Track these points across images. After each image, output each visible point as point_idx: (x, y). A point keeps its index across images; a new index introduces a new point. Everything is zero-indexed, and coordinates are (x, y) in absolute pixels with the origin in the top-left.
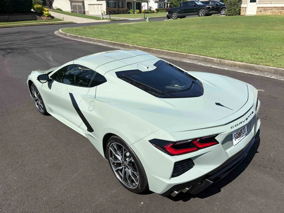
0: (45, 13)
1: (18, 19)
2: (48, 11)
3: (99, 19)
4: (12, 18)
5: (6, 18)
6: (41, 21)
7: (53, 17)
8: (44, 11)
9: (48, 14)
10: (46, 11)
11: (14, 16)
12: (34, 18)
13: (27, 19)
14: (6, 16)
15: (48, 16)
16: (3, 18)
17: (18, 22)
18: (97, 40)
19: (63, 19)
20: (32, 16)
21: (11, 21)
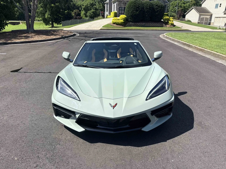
0: (170, 22)
1: (151, 26)
2: (173, 21)
3: (216, 28)
4: (147, 25)
5: (143, 25)
6: (165, 28)
7: (174, 26)
8: (169, 21)
9: (171, 23)
10: (171, 21)
11: (149, 24)
12: (161, 26)
13: (156, 26)
14: (143, 23)
15: (171, 25)
16: (141, 24)
17: (149, 28)
18: (177, 40)
19: (182, 27)
20: (160, 24)
21: (146, 27)
